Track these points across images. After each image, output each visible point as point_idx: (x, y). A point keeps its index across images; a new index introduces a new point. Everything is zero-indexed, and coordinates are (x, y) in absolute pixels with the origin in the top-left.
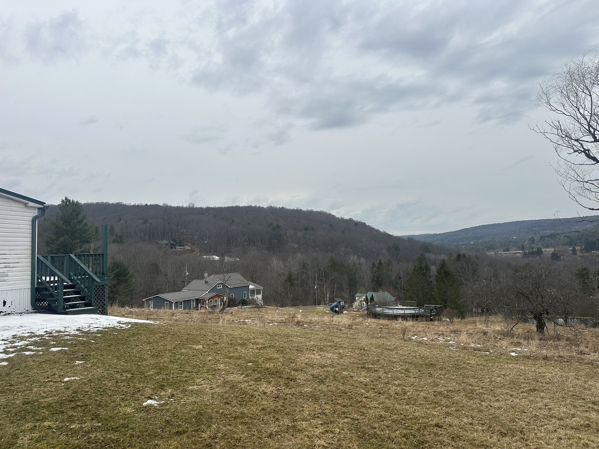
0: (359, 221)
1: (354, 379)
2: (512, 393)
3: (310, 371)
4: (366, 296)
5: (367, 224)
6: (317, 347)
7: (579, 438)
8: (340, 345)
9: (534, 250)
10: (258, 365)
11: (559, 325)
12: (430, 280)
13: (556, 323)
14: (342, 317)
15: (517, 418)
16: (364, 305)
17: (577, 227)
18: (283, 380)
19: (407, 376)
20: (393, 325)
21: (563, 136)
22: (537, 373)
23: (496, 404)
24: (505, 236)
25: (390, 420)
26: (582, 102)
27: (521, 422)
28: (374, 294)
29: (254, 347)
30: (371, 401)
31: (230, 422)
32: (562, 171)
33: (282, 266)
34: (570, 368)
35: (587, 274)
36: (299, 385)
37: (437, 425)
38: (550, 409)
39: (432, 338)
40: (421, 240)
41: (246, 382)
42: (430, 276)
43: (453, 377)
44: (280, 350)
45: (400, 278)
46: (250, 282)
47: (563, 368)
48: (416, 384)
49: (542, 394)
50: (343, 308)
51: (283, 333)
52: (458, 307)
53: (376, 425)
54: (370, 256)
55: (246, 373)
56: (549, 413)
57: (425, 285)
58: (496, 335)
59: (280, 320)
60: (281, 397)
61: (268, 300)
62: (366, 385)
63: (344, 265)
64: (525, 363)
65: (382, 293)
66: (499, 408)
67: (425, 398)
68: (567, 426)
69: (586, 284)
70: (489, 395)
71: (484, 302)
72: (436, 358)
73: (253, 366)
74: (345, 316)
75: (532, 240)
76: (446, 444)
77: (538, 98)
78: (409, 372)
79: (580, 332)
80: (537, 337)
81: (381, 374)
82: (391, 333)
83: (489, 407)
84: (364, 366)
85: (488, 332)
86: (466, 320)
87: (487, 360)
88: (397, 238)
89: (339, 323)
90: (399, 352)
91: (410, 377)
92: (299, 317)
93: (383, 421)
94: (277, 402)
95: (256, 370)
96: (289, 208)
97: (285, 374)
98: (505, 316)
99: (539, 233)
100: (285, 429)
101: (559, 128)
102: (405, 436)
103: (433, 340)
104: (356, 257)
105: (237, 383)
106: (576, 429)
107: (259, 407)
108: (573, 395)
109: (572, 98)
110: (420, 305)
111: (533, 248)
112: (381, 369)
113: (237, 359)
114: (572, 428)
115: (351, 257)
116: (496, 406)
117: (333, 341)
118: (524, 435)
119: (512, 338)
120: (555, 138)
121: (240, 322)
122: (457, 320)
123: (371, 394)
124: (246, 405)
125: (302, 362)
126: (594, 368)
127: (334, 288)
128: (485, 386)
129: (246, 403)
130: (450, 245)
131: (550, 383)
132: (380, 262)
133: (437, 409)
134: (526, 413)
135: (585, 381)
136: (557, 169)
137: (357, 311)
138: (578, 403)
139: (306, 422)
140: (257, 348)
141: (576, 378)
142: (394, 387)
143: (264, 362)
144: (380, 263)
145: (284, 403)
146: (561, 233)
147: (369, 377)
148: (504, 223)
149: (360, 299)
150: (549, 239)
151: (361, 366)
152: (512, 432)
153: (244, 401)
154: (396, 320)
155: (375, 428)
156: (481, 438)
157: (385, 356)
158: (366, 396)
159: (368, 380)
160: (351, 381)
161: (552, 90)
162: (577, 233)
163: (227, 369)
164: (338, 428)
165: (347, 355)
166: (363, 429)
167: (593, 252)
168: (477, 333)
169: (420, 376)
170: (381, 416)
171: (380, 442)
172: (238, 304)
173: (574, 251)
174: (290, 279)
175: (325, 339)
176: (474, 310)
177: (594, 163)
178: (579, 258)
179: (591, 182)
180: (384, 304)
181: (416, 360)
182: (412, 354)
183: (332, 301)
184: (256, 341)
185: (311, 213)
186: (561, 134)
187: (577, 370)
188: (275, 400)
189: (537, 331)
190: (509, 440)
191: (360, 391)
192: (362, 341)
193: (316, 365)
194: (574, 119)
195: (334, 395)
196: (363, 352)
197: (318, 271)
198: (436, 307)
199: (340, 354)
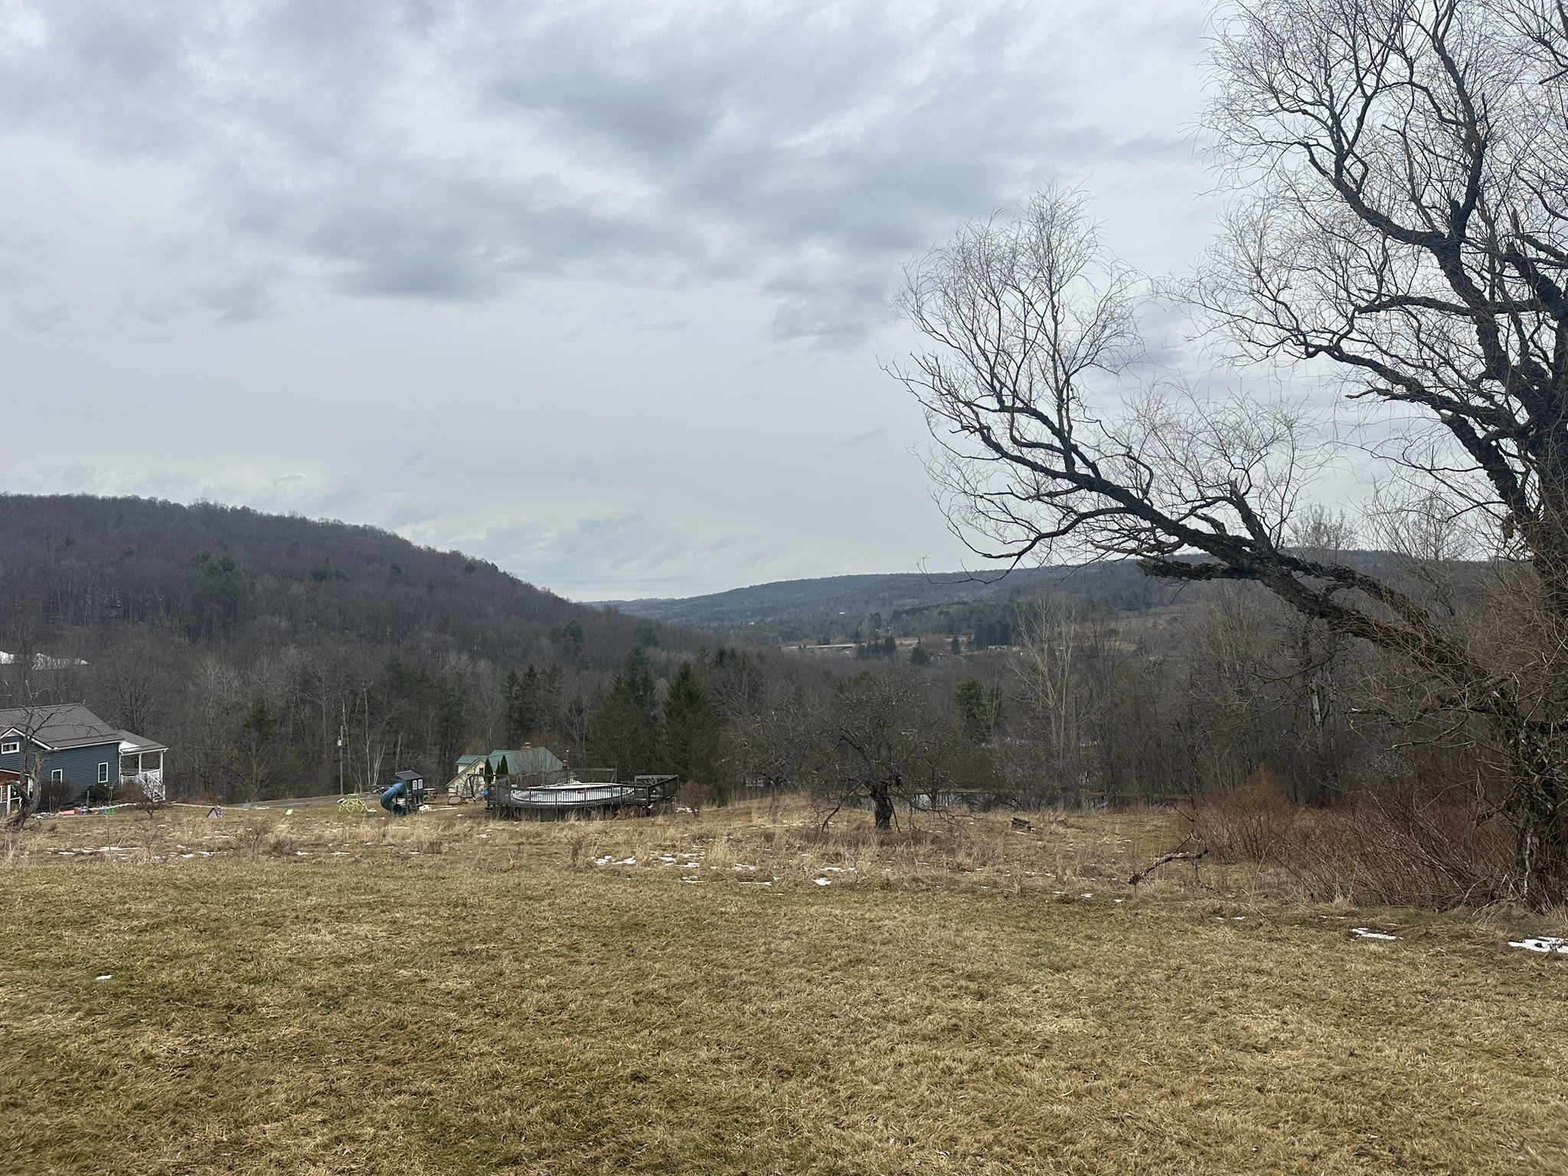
0: (478, 558)
1: (429, 985)
2: (810, 974)
3: (302, 978)
4: (488, 761)
5: (501, 569)
6: (327, 911)
7: (936, 1058)
8: (397, 898)
9: (880, 642)
10: (132, 979)
11: (919, 809)
12: (652, 714)
13: (915, 806)
14: (414, 823)
15: (816, 1032)
16: (479, 785)
17: (963, 594)
18: (213, 1013)
19: (571, 963)
20: (553, 834)
21: (942, 390)
22: (866, 922)
23: (776, 1005)
24: (822, 609)
25: (517, 1081)
26: (981, 320)
27: (824, 1041)
28: (509, 755)
29: (120, 925)
30: (472, 1039)
31: (19, 1163)
32: (938, 469)
33: (236, 683)
34: (931, 905)
35: (978, 695)
36: (262, 1023)
37: (636, 1077)
38: (886, 1000)
39: (646, 858)
40: (636, 614)
41: (86, 1031)
42: (654, 705)
43: (685, 952)
44: (211, 930)
45: (580, 711)
46: (124, 733)
47: (919, 905)
48: (592, 979)
49: (872, 969)
50: (419, 797)
51: (225, 877)
52: (714, 778)
53: (481, 1101)
54: (505, 655)
55: (87, 1006)
56: (883, 1011)
57: (640, 726)
58: (791, 840)
59: (220, 840)
60: (203, 1064)
61: (179, 787)
62: (461, 998)
63: (428, 680)
64: (843, 901)
65: (530, 752)
66: (781, 1013)
67: (612, 1012)
68: (915, 1034)
69: (975, 717)
70: (761, 985)
71: (772, 763)
72: (649, 907)
73: (115, 983)
74: (424, 819)
75: (876, 620)
76: (654, 1120)
77: (900, 300)
78: (578, 951)
79: (958, 823)
80: (874, 838)
81: (506, 964)
82: (544, 855)
83: (760, 1015)
84: (459, 949)
85: (774, 834)
86: (730, 808)
87: (765, 902)
88: (577, 606)
89: (403, 839)
90: (558, 901)
91: (578, 963)
92: (282, 829)
93: (498, 1087)
94: (188, 1077)
95: (124, 993)
96: (265, 512)
97: (222, 994)
98: (812, 794)
99: (891, 604)
100: (206, 1155)
101: (935, 373)
102: (555, 1117)
103: (647, 864)
104: (466, 658)
105: (53, 1039)
106: (931, 1040)
107: (126, 1103)
108: (933, 965)
109: (966, 311)
110: (624, 778)
111: (877, 637)
112: (506, 952)
113: (58, 965)
114: (925, 1038)
115: (452, 657)
116: (773, 1011)
117: (379, 891)
118: (829, 1069)
119: (824, 844)
120: (927, 394)
121: (83, 854)
122: (709, 810)
123: (473, 1020)
124: (79, 1103)
125: (278, 955)
126: (977, 899)
127: (396, 744)
128: (755, 965)
129: (79, 1095)
130: (703, 628)
131: (890, 942)
132: (531, 669)
133: (638, 1037)
134: (836, 1017)
135: (957, 930)
136: (927, 464)
137: (459, 804)
138: (943, 979)
139: (276, 1124)
140: (132, 928)
141: (940, 926)
142: (536, 996)
143: (153, 967)
144: (531, 674)
145: (210, 1079)
146: (933, 606)
147: (470, 977)
148: (822, 579)
149: (469, 771)
150: (909, 617)
151: (451, 949)
152: (803, 1066)
153: (72, 1091)
154: (563, 818)
155: (477, 1110)
156: (736, 1092)
157: (520, 917)
158: (458, 1026)
159: (468, 983)
160: (420, 993)
161: (928, 285)
162: (963, 606)
163: (21, 1001)
164: (372, 1126)
165: (415, 923)
166: (441, 1117)
167: (990, 647)
168: (752, 837)
169: (606, 957)
170: (495, 1075)
171: (488, 1144)
172: (78, 799)
173: (955, 644)
174: (259, 722)
175: (353, 885)
176: (749, 783)
177: (997, 456)
178: (964, 661)
179: (988, 497)
180: (533, 781)
181: (598, 917)
182: (589, 905)
183: (387, 778)
184: (130, 909)
185: (336, 530)
186: (940, 386)
187: (945, 907)
188: (183, 1075)
189: (877, 824)
190: (794, 1086)
191: (442, 1015)
192: (461, 884)
193: (320, 959)
194: (966, 355)
195: (367, 1036)
196: (462, 911)
197: (351, 696)
198: (662, 779)
199: (395, 922)
